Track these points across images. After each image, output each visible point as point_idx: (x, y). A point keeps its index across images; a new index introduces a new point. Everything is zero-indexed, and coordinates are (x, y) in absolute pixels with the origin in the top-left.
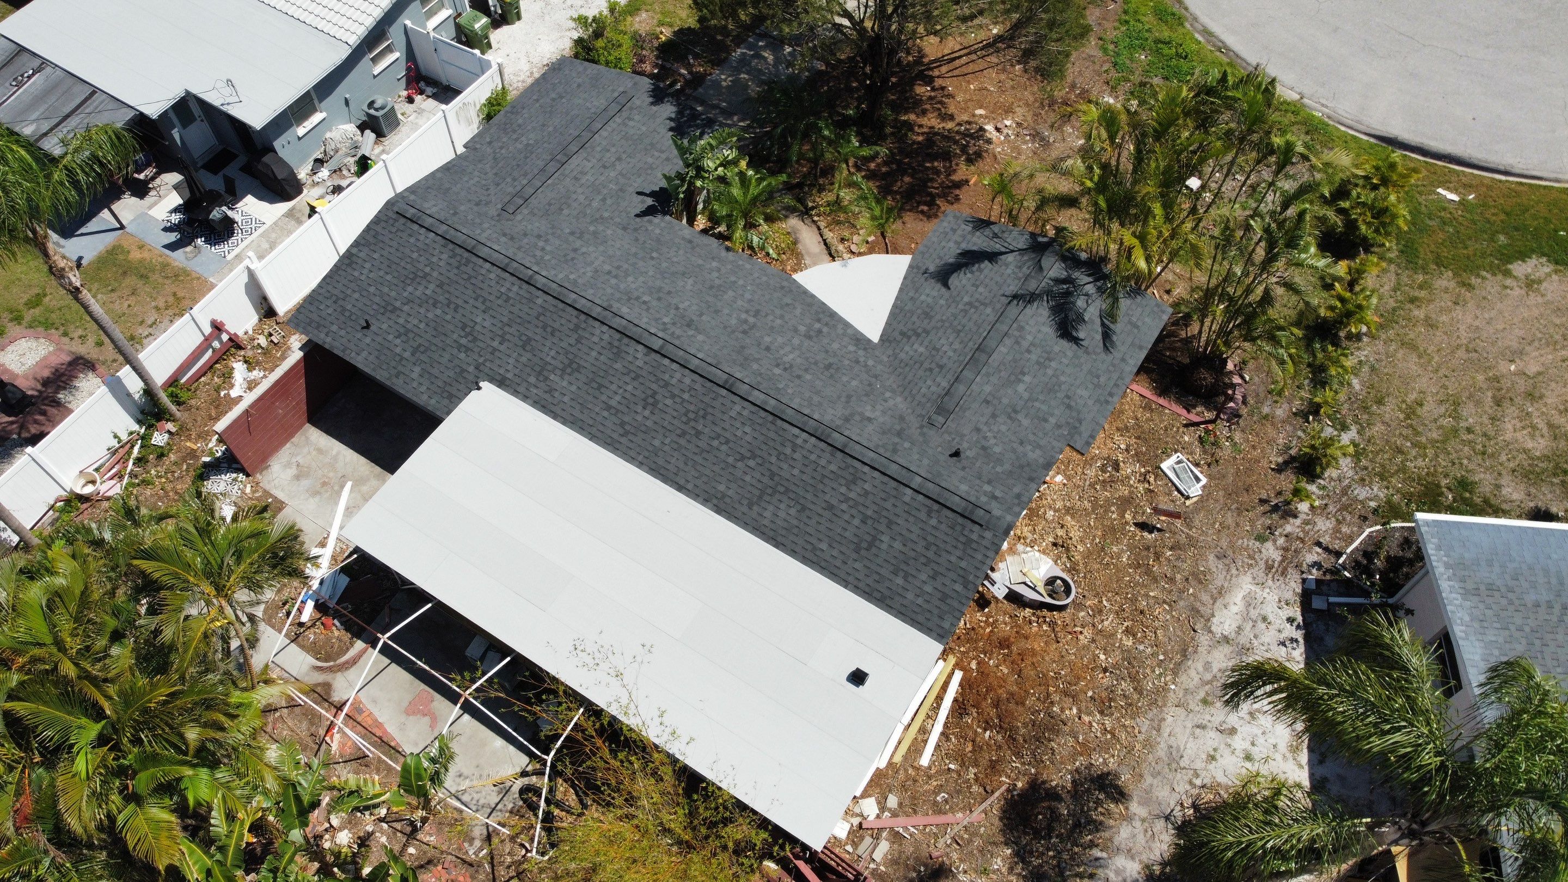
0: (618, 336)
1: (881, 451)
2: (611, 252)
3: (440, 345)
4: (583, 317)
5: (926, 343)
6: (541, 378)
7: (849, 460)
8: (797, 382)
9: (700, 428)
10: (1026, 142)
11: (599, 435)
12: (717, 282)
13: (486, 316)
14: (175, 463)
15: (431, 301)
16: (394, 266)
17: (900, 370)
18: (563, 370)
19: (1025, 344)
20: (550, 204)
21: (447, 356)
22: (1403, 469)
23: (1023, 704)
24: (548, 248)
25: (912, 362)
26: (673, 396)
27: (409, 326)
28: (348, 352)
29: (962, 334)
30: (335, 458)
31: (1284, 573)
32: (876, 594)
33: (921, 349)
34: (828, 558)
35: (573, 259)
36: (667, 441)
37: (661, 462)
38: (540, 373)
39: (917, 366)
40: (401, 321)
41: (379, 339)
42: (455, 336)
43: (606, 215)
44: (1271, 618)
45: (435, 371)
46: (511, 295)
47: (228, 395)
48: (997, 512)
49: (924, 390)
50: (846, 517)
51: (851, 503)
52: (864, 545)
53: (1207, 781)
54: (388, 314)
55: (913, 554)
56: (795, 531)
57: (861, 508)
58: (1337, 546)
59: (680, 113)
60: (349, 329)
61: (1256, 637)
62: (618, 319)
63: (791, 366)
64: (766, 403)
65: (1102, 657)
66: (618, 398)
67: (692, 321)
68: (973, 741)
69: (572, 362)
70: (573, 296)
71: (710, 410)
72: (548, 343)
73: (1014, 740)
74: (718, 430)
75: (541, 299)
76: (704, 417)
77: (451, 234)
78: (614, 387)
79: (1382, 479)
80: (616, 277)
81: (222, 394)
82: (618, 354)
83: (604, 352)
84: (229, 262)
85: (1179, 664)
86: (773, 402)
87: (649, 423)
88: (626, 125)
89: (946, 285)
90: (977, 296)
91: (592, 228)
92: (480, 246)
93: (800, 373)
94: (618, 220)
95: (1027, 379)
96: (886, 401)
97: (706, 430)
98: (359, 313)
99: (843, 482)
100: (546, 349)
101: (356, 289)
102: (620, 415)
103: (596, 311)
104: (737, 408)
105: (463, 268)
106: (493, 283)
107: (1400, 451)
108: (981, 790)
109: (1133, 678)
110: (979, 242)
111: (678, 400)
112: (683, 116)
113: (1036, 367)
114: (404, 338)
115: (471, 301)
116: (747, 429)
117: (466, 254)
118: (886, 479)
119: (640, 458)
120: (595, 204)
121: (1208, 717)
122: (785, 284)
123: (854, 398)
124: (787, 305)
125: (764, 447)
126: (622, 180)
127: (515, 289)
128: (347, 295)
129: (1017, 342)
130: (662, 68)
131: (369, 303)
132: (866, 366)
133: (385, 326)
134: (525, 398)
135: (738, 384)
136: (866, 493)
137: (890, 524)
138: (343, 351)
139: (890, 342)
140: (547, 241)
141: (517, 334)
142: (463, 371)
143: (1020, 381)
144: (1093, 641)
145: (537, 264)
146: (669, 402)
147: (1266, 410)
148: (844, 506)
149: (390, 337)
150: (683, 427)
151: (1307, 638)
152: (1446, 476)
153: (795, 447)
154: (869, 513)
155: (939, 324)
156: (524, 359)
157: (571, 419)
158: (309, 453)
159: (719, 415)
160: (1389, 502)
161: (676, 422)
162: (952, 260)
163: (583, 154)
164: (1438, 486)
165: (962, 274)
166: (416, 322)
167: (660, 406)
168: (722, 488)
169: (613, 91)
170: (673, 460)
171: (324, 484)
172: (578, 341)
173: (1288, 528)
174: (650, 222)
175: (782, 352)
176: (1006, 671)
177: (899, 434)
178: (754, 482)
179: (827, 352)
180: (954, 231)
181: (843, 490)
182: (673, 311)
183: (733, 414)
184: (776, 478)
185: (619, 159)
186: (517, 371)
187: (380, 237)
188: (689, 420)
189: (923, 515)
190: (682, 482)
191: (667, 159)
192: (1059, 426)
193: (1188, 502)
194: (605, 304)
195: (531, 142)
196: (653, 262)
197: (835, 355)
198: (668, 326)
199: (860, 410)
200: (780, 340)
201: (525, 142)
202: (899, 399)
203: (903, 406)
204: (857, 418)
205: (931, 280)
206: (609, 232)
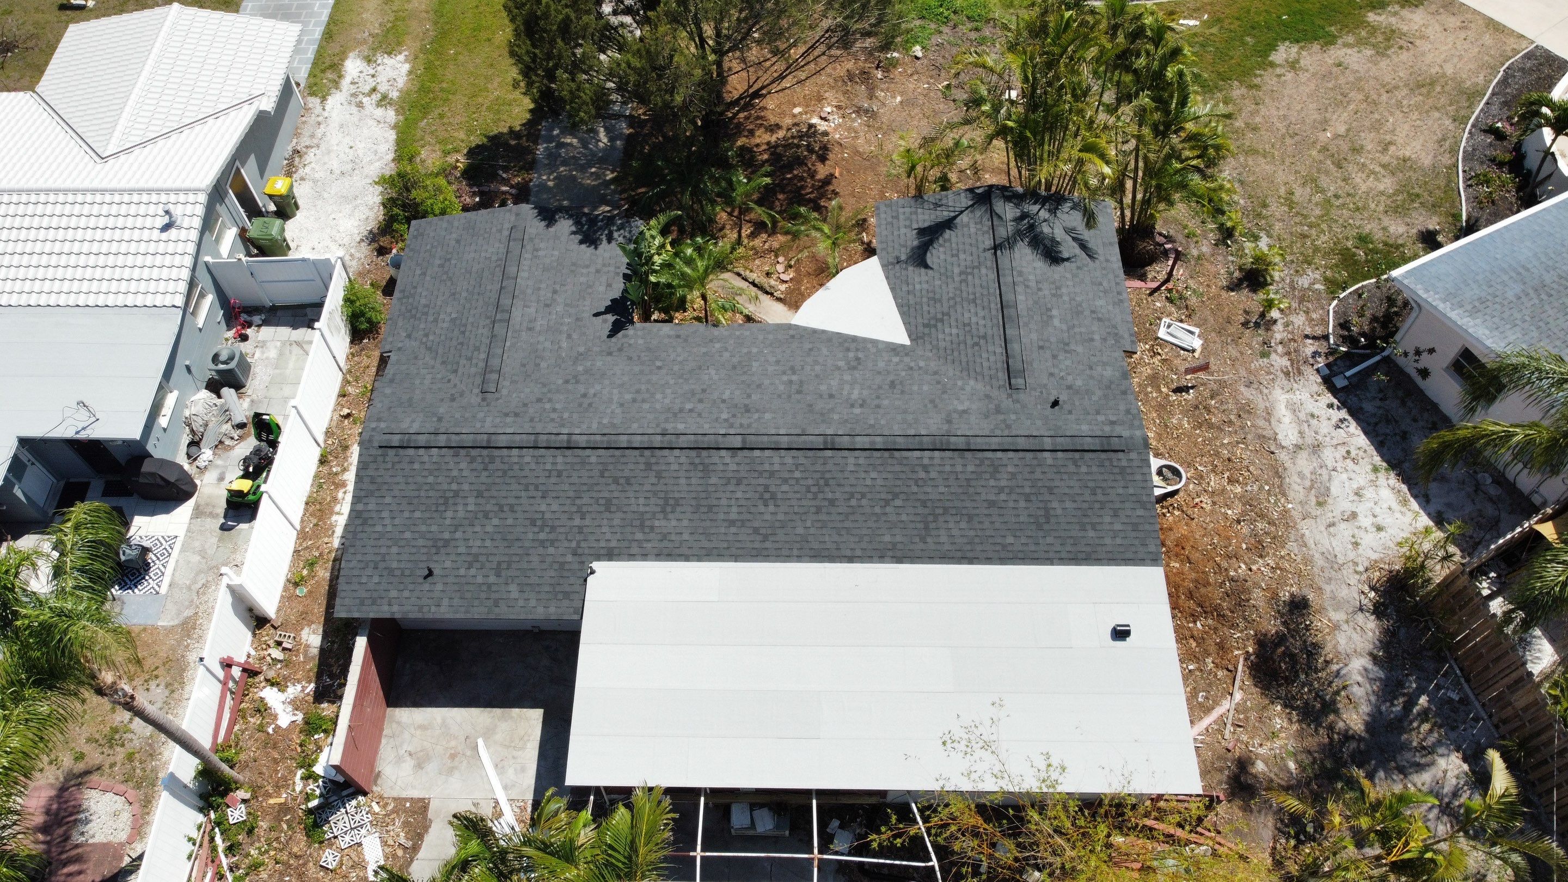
0: (693, 453)
1: (998, 432)
2: (618, 381)
3: (520, 551)
4: (647, 453)
5: (954, 323)
6: (647, 530)
7: (980, 455)
8: (881, 411)
9: (830, 496)
10: (854, 120)
11: (739, 552)
12: (736, 360)
13: (549, 500)
14: (271, 829)
15: (480, 515)
16: (415, 501)
17: (950, 358)
18: (663, 511)
19: (1033, 284)
21: (535, 559)
22: (1316, 250)
23: (1209, 584)
24: (558, 406)
25: (955, 346)
26: (785, 481)
27: (474, 551)
28: (425, 609)
29: (978, 302)
30: (444, 724)
31: (1300, 372)
32: (1080, 556)
33: (954, 331)
34: (1021, 548)
35: (590, 405)
36: (809, 524)
37: (816, 546)
38: (642, 526)
39: (962, 347)
40: (462, 550)
41: (451, 580)
42: (530, 536)
43: (582, 349)
44: (1316, 413)
45: (534, 580)
46: (559, 467)
47: (278, 727)
48: (1126, 434)
49: (985, 364)
50: (1011, 504)
51: (1007, 490)
52: (1042, 520)
53: (1366, 564)
54: (443, 551)
55: (1085, 505)
56: (977, 540)
57: (1018, 490)
58: (1319, 331)
59: (577, 223)
60: (411, 587)
61: (1316, 433)
62: (682, 438)
63: (864, 400)
64: (874, 443)
65: (1229, 512)
66: (734, 509)
67: (746, 406)
68: (1192, 637)
69: (666, 499)
70: (624, 438)
71: (828, 476)
72: (631, 494)
73: (1223, 616)
74: (848, 489)
75: (593, 457)
76: (827, 485)
77: (455, 440)
78: (724, 502)
79: (1309, 264)
80: (644, 401)
81: (270, 730)
82: (707, 470)
83: (692, 474)
84: (166, 596)
85: (1280, 486)
86: (879, 439)
87: (781, 517)
88: (538, 257)
89: (928, 267)
90: (963, 264)
91: (580, 368)
92: (493, 437)
93: (876, 402)
94: (596, 349)
95: (1055, 313)
96: (963, 389)
97: (838, 495)
98: (409, 565)
99: (988, 476)
100: (633, 501)
101: (389, 543)
102: (748, 524)
103: (657, 441)
104: (851, 461)
105: (490, 467)
106: (533, 466)
107: (1304, 236)
108: (1225, 672)
109: (1262, 516)
110: (927, 217)
111: (793, 482)
112: (583, 226)
113: (1054, 299)
114: (478, 565)
115: (523, 494)
116: (874, 475)
117: (485, 452)
118: (1021, 454)
119: (795, 552)
120: (564, 345)
121: (1330, 515)
122: (791, 332)
123: (937, 401)
124: (811, 350)
125: (899, 483)
126: (572, 311)
127: (560, 459)
128: (384, 555)
129: (1027, 287)
130: (481, 194)
131: (414, 550)
132: (920, 368)
133: (448, 564)
134: (644, 557)
135: (837, 439)
136: (1013, 476)
137: (1051, 490)
138: (420, 611)
139: (922, 338)
140: (550, 400)
141: (592, 501)
142: (562, 564)
143: (1051, 317)
144: (1214, 503)
145: (563, 426)
146: (785, 488)
147: (1195, 252)
148: (1003, 497)
149: (462, 572)
150: (814, 503)
151: (1352, 413)
152: (1347, 239)
153: (926, 468)
154: (1027, 490)
155: (952, 302)
156: (616, 522)
157: (704, 552)
158: (413, 736)
159: (839, 475)
160: (1326, 279)
161: (804, 503)
162: (916, 243)
163: (518, 303)
164: (1348, 249)
165: (934, 251)
166: (479, 543)
167: (779, 496)
168: (887, 538)
169: (500, 231)
170: (827, 538)
171: (453, 757)
172: (659, 476)
173: (1278, 336)
174: (625, 336)
175: (845, 393)
176: (1177, 565)
177: (998, 411)
178: (912, 518)
179: (879, 373)
180: (897, 217)
181: (992, 483)
182: (722, 405)
183: (851, 468)
184: (929, 504)
185: (555, 292)
186: (618, 536)
187: (379, 480)
188: (815, 494)
189: (1072, 468)
190: (849, 553)
191: (598, 271)
192: (1105, 340)
193: (1196, 355)
194: (659, 431)
195: (454, 316)
196: (664, 371)
197: (888, 373)
198: (731, 420)
199: (951, 408)
200: (834, 383)
201: (448, 319)
202: (972, 382)
203: (979, 386)
204: (955, 415)
205: (911, 268)
206: (599, 364)
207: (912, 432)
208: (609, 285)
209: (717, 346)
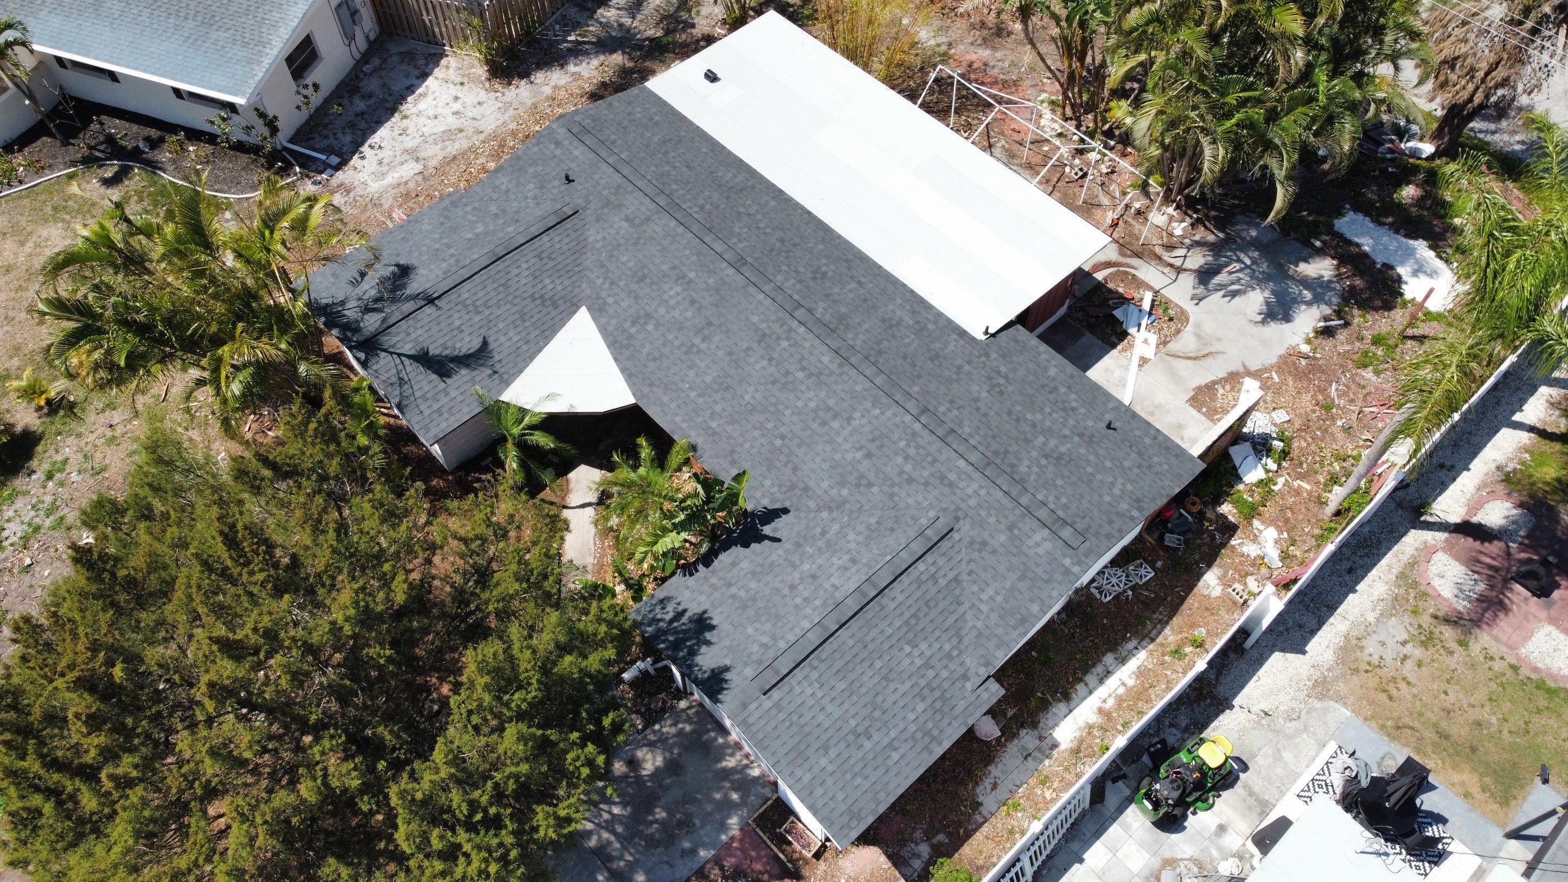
0: (839, 333)
1: (630, 187)
2: (828, 448)
3: (1027, 387)
5: (540, 286)
6: (922, 325)
8: (676, 262)
9: (778, 244)
11: (873, 268)
12: (718, 396)
13: (975, 395)
15: (1038, 429)
16: (1084, 479)
17: (577, 269)
18: (899, 324)
20: (892, 530)
21: (1021, 373)
24: (900, 460)
25: (562, 273)
26: (797, 272)
27: (1062, 414)
29: (503, 281)
31: (341, 185)
32: (678, 118)
33: (547, 281)
35: (873, 440)
36: (812, 246)
37: (821, 234)
38: (924, 328)
39: (560, 266)
40: (1071, 422)
41: (1094, 413)
42: (1010, 388)
43: (825, 514)
44: (375, 163)
45: (1031, 366)
47: (1278, 532)
50: (680, 158)
51: (672, 165)
54: (1087, 433)
56: (724, 164)
57: (666, 160)
59: (693, 653)
60: (1130, 434)
61: (396, 156)
63: (677, 280)
66: (850, 287)
67: (759, 342)
69: (890, 325)
72: (911, 349)
75: (914, 390)
78: (852, 296)
80: (829, 409)
81: (1285, 535)
84: (1333, 737)
85: (464, 153)
87: (824, 261)
88: (774, 638)
89: (485, 343)
90: (466, 317)
91: (845, 492)
94: (812, 505)
95: (470, 236)
96: (604, 238)
97: (774, 241)
99: (672, 177)
100: (914, 346)
101: (1126, 471)
102: (850, 275)
105: (1002, 450)
106: (967, 423)
110: (425, 382)
112: (691, 648)
113: (454, 244)
114: (1067, 405)
115: (992, 413)
117: (997, 461)
120: (836, 527)
121: (466, 123)
122: (646, 390)
123: (632, 241)
124: (654, 360)
126: (796, 558)
127: (942, 409)
129: (458, 261)
131: (1110, 452)
133: (1089, 423)
134: (940, 315)
135: (732, 262)
137: (648, 145)
139: (571, 302)
140: (901, 473)
141: (944, 369)
142: (1002, 356)
143: (477, 235)
145: (914, 434)
146: (801, 269)
149: (1082, 411)
150: (794, 250)
153: (702, 207)
154: (660, 155)
155: (516, 301)
156: (938, 345)
157: (897, 286)
159: (759, 246)
161: (800, 255)
162: (464, 371)
163: (839, 596)
165: (464, 351)
167: (811, 269)
168: (774, 203)
170: (810, 231)
172: (879, 342)
174: (773, 501)
175: (680, 298)
177: (608, 203)
178: (745, 200)
179: (636, 298)
181: (674, 173)
182: (775, 355)
183: (746, 243)
184: (726, 195)
186: (946, 338)
187: (1104, 518)
191: (729, 585)
194: (846, 368)
195: (908, 649)
196: (783, 430)
197: (630, 292)
198: (784, 336)
199: (631, 230)
200: (676, 313)
201: (916, 652)
202: (591, 239)
203: (592, 231)
204: (637, 221)
205: (497, 358)
206: (825, 485)
207: (681, 229)
208: (734, 564)
209: (714, 424)
